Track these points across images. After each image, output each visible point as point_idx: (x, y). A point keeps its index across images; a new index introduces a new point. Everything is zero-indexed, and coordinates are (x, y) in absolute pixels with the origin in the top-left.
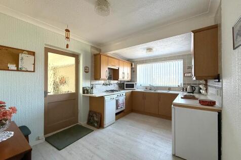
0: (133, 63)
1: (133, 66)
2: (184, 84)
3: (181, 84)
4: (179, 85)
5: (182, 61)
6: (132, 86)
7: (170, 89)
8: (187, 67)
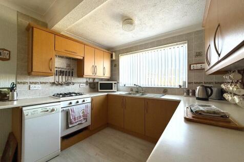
0: (113, 53)
1: (114, 58)
2: (189, 83)
3: (184, 83)
4: (181, 84)
5: (186, 45)
6: (110, 87)
7: (165, 91)
8: (194, 54)
